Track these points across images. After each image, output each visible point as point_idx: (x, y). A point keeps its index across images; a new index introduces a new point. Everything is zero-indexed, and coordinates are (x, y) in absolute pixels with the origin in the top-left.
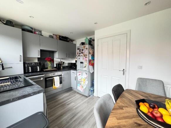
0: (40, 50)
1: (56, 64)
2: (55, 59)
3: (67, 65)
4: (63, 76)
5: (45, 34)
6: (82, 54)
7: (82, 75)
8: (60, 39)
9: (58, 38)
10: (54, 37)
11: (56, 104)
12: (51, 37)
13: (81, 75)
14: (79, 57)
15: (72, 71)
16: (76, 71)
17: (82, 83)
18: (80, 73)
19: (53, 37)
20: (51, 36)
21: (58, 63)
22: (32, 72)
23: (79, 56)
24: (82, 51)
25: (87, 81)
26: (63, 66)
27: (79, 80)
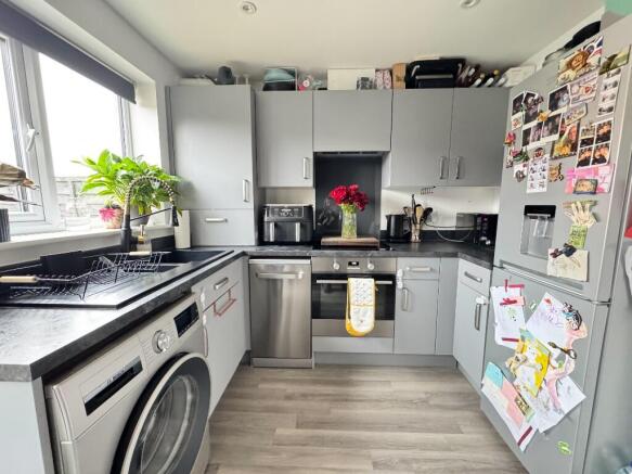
0: (311, 157)
1: (389, 217)
2: (385, 194)
3: (451, 224)
4: (400, 285)
5: (342, 79)
6: (547, 140)
7: (528, 314)
8: (411, 83)
9: (398, 79)
10: (379, 82)
11: (334, 411)
12: (364, 87)
13: (518, 309)
14: (518, 167)
15: (465, 265)
16: (489, 271)
17: (526, 375)
18: (514, 293)
19: (373, 86)
20: (365, 80)
21: (402, 212)
22: (277, 243)
23: (522, 156)
24: (554, 105)
25: (568, 381)
26: (425, 228)
27: (500, 342)
